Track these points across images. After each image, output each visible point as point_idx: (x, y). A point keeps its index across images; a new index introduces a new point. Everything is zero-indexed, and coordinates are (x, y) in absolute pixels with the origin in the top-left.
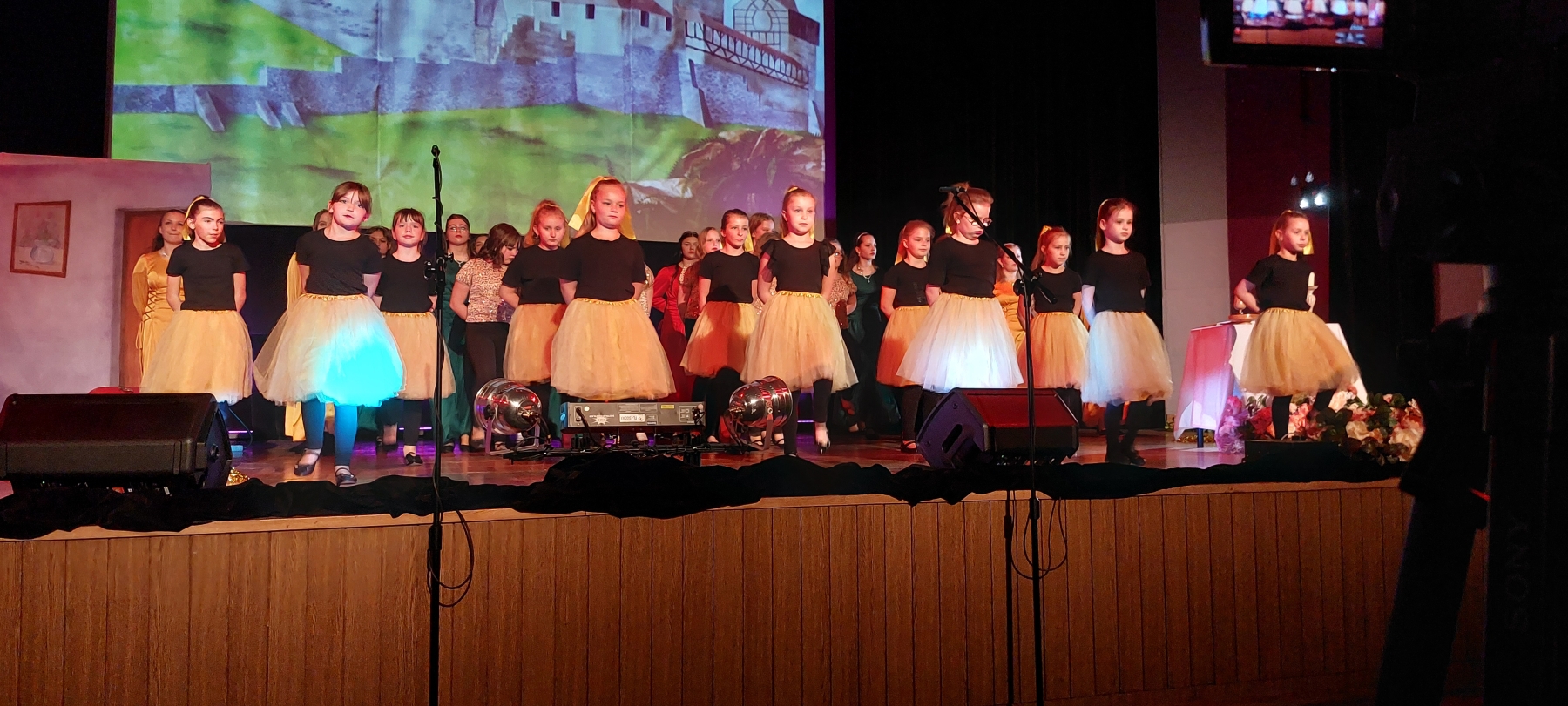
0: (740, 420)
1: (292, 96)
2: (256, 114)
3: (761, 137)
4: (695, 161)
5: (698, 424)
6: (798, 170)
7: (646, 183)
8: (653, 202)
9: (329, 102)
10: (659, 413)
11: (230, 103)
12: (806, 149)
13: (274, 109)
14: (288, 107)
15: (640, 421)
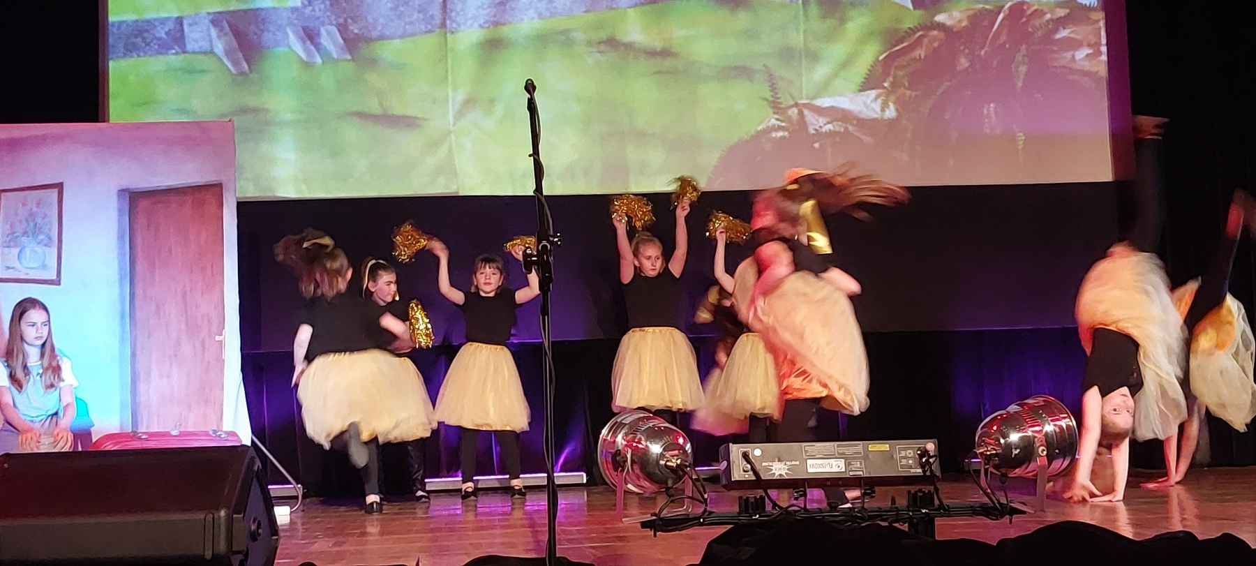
0: (996, 467)
1: (333, 17)
2: (289, 46)
3: (1001, 16)
4: (901, 61)
5: (928, 473)
6: (1063, 62)
7: (825, 102)
8: (837, 129)
9: (382, 20)
10: (866, 457)
11: (256, 34)
12: (1075, 29)
13: (310, 36)
14: (329, 33)
15: (838, 470)
